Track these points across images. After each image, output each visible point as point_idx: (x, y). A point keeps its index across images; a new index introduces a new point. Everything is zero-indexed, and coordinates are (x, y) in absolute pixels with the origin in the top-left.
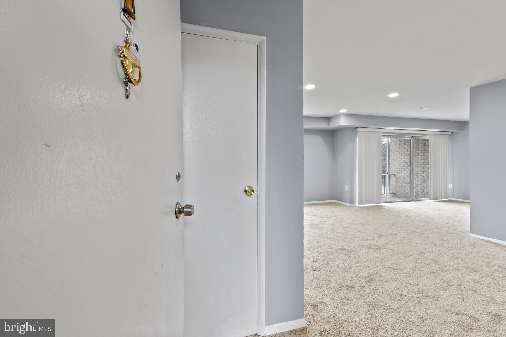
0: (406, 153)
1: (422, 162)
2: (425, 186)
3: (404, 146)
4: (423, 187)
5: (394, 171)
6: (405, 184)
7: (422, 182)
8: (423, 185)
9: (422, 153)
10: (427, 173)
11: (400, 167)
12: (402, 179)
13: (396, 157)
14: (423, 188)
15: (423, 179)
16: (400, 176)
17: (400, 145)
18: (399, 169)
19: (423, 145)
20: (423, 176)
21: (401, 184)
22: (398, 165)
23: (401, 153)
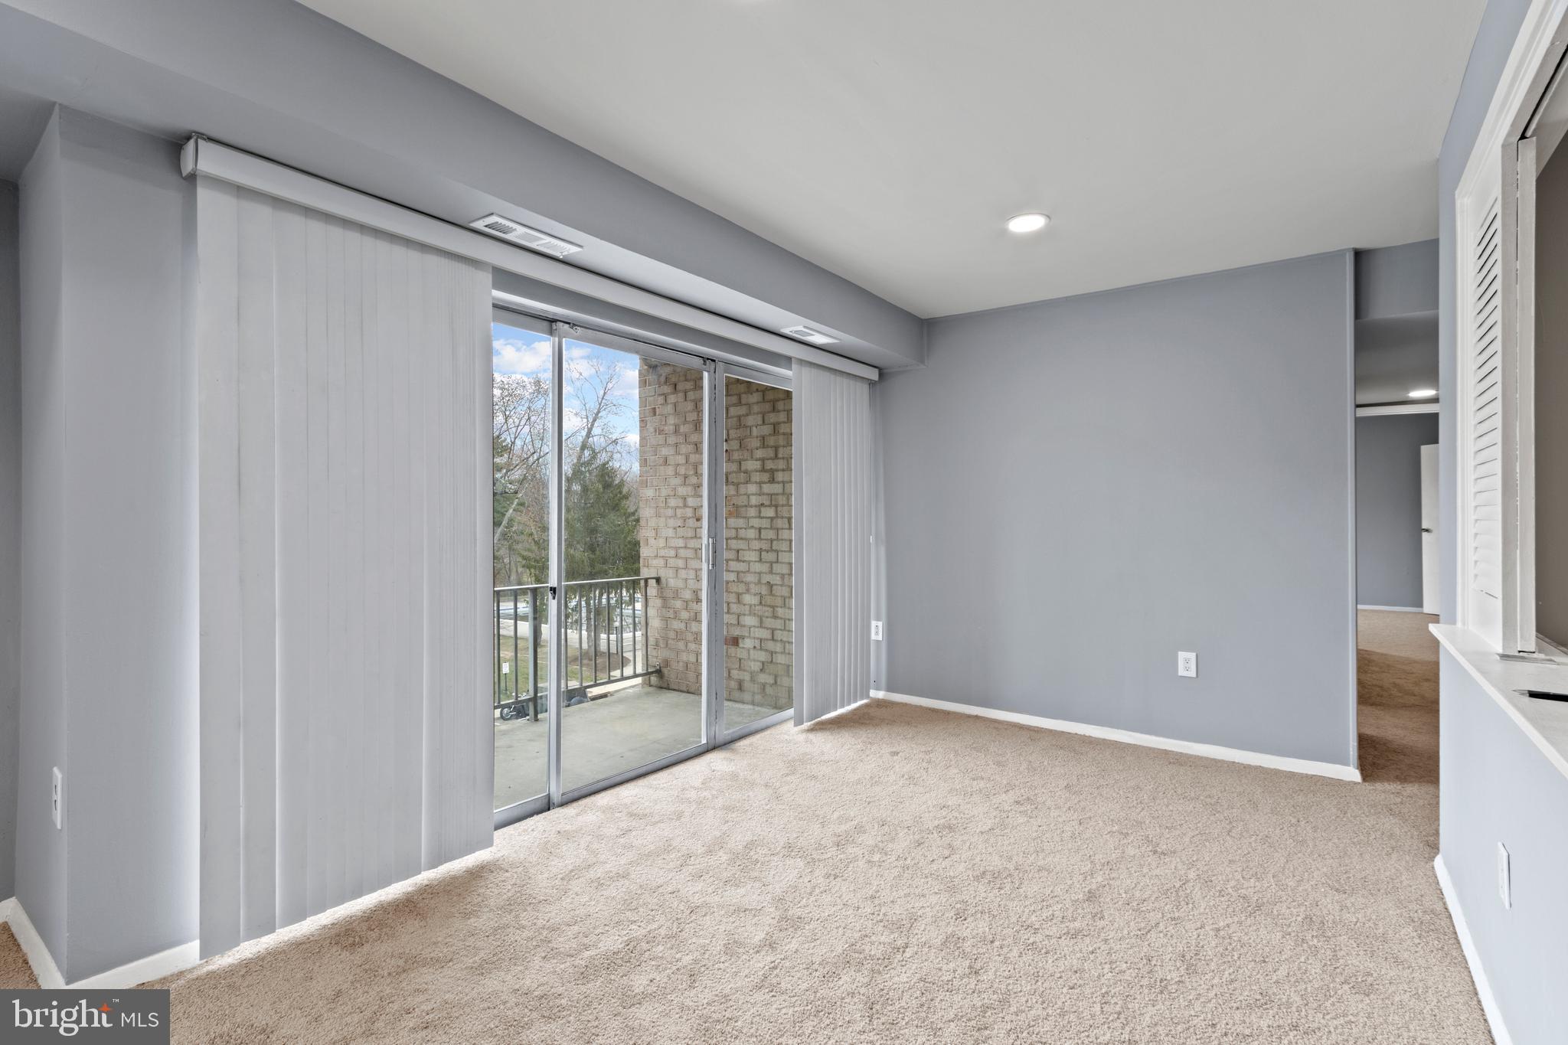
1: (764, 518)
2: (779, 635)
4: (770, 637)
5: (654, 562)
7: (766, 614)
8: (767, 629)
9: (763, 470)
10: (785, 571)
11: (680, 543)
13: (664, 492)
14: (770, 645)
15: (769, 600)
16: (680, 584)
17: (676, 431)
18: (677, 549)
19: (766, 430)
20: (770, 585)
21: (682, 626)
22: (670, 533)
23: (682, 470)
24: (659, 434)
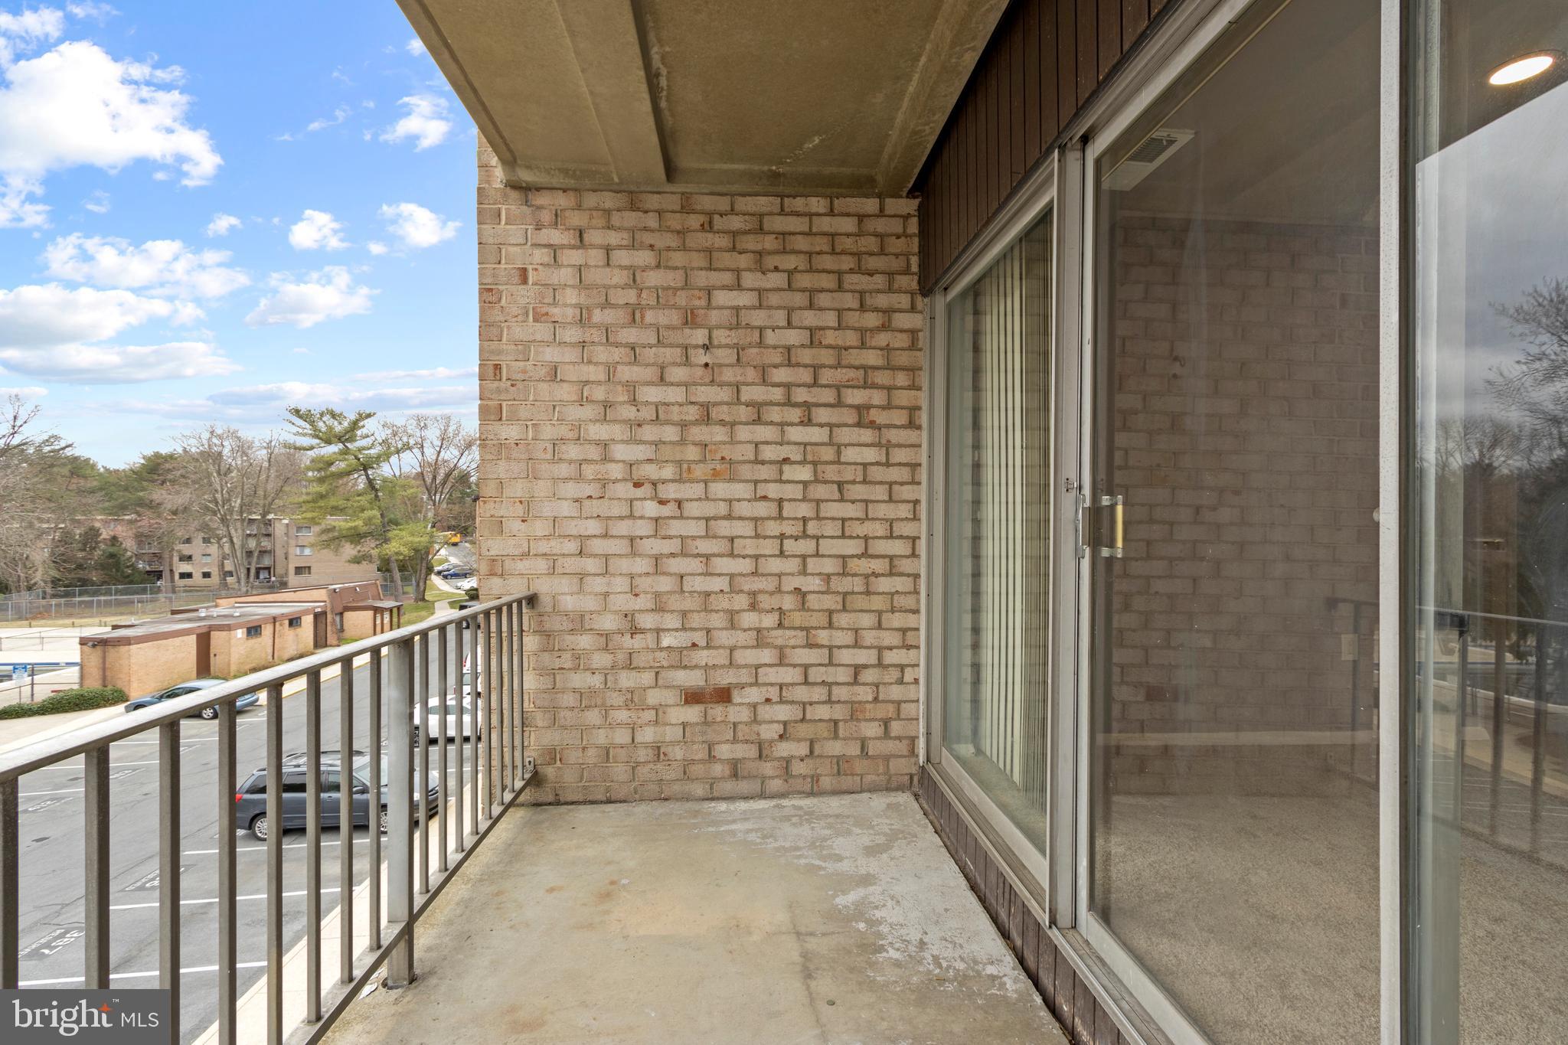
0: (652, 394)
1: (789, 482)
3: (630, 335)
4: (800, 679)
5: (521, 566)
6: (634, 673)
7: (792, 642)
11: (593, 527)
12: (607, 636)
13: (548, 432)
14: (801, 693)
16: (590, 603)
17: (582, 321)
18: (583, 538)
20: (801, 594)
21: (596, 681)
22: (566, 509)
24: (536, 320)
